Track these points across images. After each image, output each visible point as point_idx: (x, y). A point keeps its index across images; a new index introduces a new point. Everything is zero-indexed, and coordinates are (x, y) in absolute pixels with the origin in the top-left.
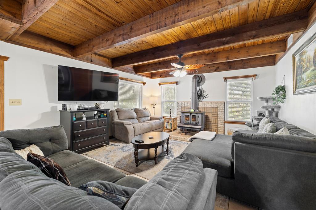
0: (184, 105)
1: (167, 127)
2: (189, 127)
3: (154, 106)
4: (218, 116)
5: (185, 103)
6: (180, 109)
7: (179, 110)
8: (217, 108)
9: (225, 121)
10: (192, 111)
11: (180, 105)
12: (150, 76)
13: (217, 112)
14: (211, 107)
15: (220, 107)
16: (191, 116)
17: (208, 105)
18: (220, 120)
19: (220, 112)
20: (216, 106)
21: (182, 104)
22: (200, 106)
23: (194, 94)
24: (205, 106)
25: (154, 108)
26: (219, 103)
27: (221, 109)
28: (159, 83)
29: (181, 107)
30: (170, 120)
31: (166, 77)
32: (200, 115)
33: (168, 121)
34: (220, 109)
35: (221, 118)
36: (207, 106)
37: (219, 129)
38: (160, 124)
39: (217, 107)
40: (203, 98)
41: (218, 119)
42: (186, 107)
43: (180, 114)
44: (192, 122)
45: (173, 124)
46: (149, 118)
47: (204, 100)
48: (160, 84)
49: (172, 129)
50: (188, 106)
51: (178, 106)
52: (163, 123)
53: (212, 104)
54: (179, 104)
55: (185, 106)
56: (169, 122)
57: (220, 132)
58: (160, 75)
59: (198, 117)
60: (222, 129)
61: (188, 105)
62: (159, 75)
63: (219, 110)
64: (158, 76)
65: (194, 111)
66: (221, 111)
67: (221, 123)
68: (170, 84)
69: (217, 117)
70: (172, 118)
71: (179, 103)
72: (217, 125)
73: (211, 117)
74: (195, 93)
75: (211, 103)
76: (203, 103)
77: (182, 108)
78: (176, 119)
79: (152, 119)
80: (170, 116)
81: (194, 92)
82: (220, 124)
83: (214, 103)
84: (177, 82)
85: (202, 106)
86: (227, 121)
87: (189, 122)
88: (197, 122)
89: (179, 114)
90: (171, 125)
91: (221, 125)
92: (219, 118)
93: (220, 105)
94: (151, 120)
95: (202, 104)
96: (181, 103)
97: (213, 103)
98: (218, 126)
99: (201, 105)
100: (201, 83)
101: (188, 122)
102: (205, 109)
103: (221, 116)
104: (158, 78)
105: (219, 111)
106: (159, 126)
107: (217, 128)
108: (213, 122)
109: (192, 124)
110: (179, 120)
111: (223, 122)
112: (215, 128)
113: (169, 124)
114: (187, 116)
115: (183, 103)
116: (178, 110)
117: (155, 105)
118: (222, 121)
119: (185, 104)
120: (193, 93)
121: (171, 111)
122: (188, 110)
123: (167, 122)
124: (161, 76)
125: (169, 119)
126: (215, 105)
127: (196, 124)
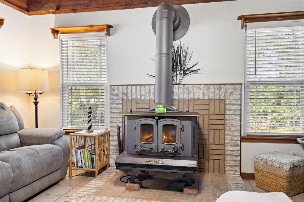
0: (129, 94)
1: (80, 164)
2: (153, 163)
3: (36, 99)
4: (227, 122)
5: (134, 87)
6: (117, 106)
7: (114, 108)
8: (222, 102)
9: (242, 135)
10: (161, 109)
11: (118, 95)
12: (24, 6)
13: (222, 112)
14: (206, 97)
15: (231, 98)
16: (160, 126)
17: (198, 94)
18: (231, 133)
19: (231, 112)
20: (220, 95)
21: (125, 92)
22: (176, 97)
23: (164, 59)
24: (191, 96)
25: (36, 103)
26: (227, 86)
27: (233, 105)
28: (53, 27)
29: (123, 99)
30: (88, 139)
31: (75, 11)
32: (188, 124)
33: (82, 144)
34: (229, 104)
35: (233, 128)
36: (196, 97)
37: (228, 158)
38: (55, 156)
39: (222, 97)
40: (184, 74)
41: (227, 133)
42: (136, 99)
43: (119, 121)
44: (162, 146)
45: (97, 152)
46: (15, 138)
47: (188, 79)
48: (55, 32)
49: (96, 170)
50: (141, 95)
51: (113, 97)
52: (66, 152)
53: (208, 89)
54: (116, 91)
55: (134, 97)
56: (84, 147)
57: (231, 166)
58: (55, 5)
59: (182, 129)
60: (235, 159)
61: (143, 93)
62: (51, 4)
63: (228, 106)
64: (51, 8)
65: (167, 110)
66: (233, 108)
67: (233, 143)
68: (86, 31)
69: (221, 127)
70: (96, 133)
71: (114, 90)
72: (221, 147)
73: (206, 127)
74: (168, 54)
75: (206, 86)
76: (184, 88)
77: (124, 103)
78: (106, 135)
79: (24, 141)
80: (90, 128)
81: (164, 51)
82: (231, 145)
83: (216, 86)
84: (109, 27)
85: (181, 96)
86: (248, 136)
87: (153, 146)
88: (179, 145)
89: (115, 120)
90: (92, 155)
91: (234, 149)
92: (227, 128)
93: (231, 93)
94: (22, 144)
95: (181, 90)
96: (120, 87)
97: (211, 86)
98: (224, 150)
99: (178, 92)
100: (179, 32)
101: (148, 146)
102: (191, 104)
103: (234, 123)
104: (49, 13)
105: (229, 110)
106: (50, 165)
107: (222, 157)
108: (211, 141)
109: (165, 155)
110: (116, 138)
111: (239, 137)
112: (216, 157)
113: (86, 152)
114: (146, 128)
115: (127, 89)
116: (111, 108)
117: (39, 97)
118: (237, 136)
119: (134, 92)
120: (160, 54)
121: (90, 113)
122: (144, 109)
123: (79, 148)
124: (58, 8)
125: (85, 137)
126: (217, 92)
127: (175, 155)
